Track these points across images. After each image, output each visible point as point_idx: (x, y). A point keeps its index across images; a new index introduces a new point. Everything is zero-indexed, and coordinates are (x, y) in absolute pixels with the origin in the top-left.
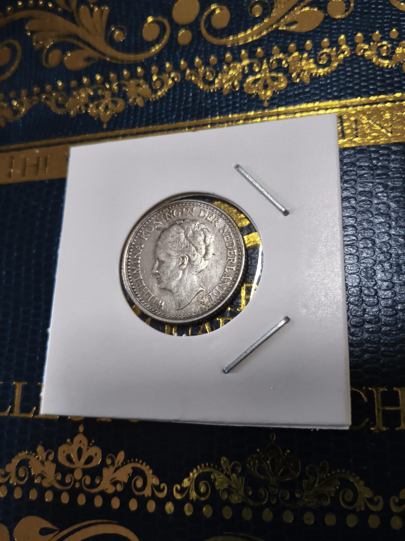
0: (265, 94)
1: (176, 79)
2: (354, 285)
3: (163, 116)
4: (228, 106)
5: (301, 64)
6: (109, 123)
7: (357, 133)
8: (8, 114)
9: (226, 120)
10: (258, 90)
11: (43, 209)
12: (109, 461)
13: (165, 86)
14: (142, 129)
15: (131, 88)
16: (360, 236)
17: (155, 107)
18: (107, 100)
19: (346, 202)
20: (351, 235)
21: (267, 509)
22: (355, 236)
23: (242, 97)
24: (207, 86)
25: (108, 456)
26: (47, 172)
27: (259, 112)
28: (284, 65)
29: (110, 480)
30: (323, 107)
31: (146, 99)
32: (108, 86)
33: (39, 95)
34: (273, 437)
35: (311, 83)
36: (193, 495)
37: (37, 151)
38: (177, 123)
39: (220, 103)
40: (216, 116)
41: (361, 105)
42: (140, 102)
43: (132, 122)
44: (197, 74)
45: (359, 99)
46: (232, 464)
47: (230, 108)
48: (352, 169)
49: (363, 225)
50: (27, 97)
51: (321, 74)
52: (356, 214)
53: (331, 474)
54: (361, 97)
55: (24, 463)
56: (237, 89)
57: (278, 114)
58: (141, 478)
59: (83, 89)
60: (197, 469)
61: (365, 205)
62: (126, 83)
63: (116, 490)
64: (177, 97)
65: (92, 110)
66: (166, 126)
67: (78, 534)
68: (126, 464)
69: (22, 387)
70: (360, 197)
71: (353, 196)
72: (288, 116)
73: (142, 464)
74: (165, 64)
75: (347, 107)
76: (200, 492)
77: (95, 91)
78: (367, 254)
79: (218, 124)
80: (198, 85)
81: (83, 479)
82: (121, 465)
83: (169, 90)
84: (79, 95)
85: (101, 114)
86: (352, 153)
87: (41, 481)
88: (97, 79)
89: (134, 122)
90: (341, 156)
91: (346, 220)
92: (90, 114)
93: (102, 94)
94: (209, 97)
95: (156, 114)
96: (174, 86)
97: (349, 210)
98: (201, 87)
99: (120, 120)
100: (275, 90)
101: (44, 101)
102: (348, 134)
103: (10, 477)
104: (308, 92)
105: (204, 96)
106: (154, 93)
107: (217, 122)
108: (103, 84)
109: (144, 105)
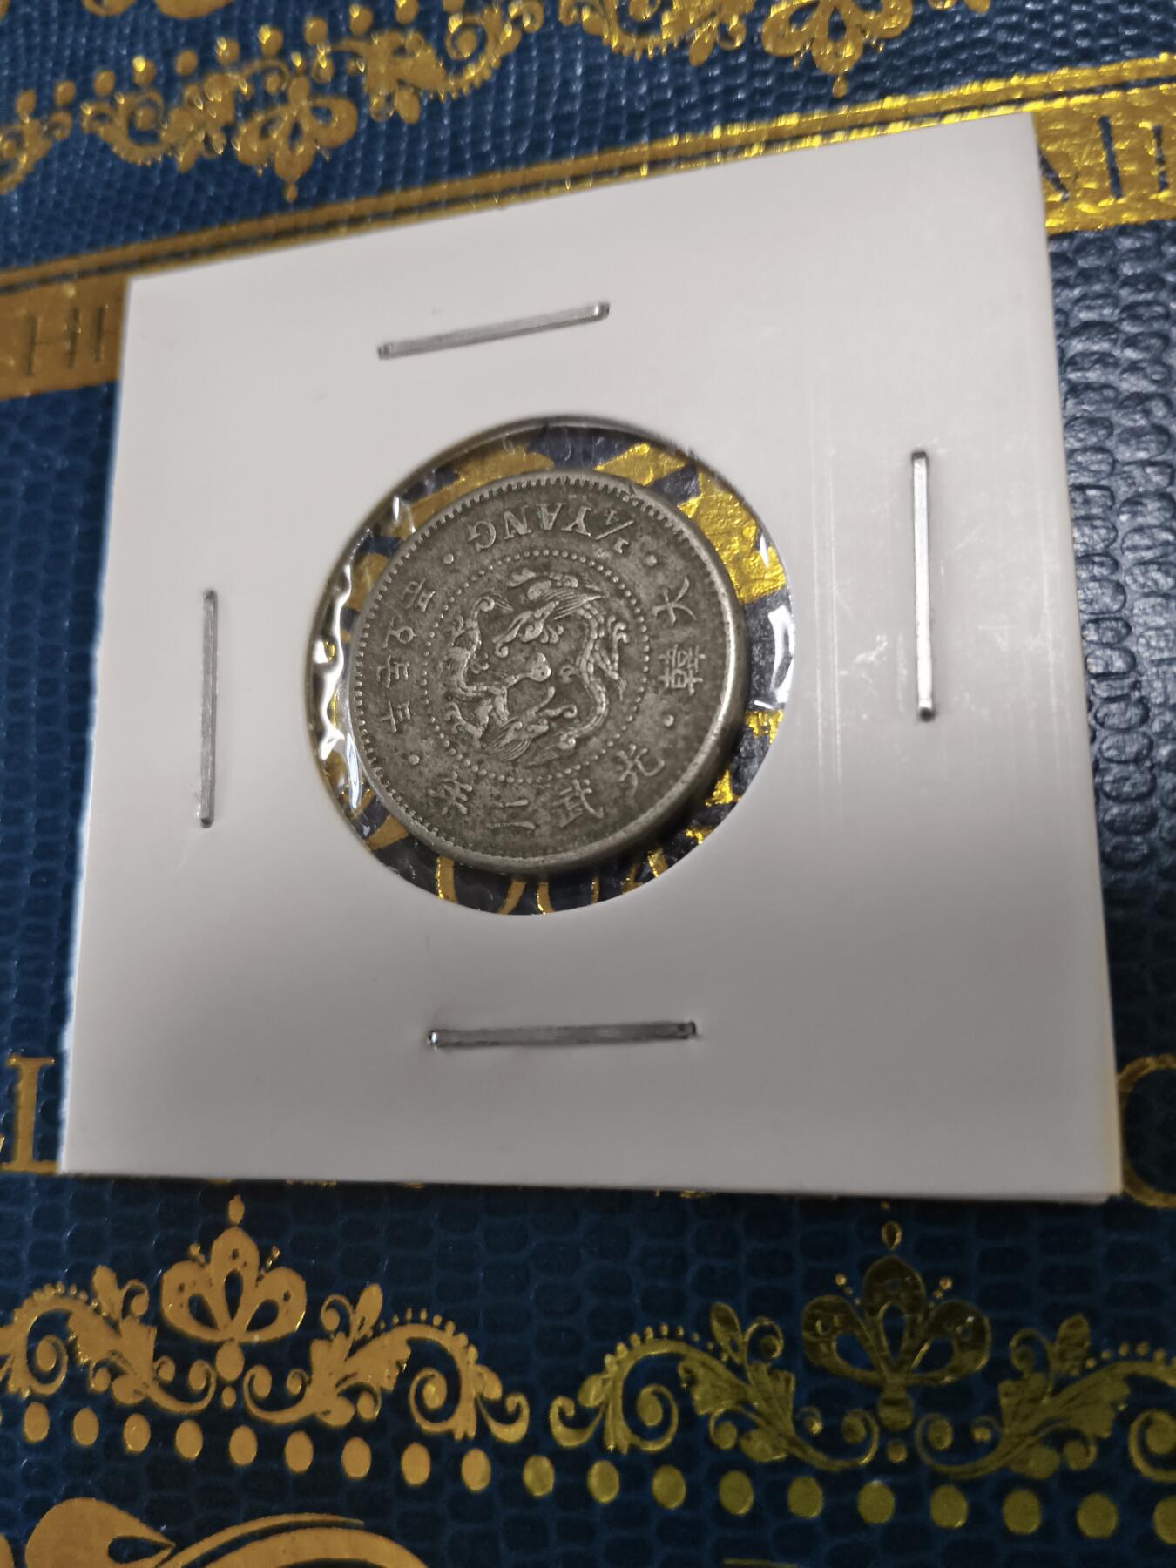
0: (836, 54)
1: (527, 23)
3: (487, 147)
4: (708, 100)
6: (302, 184)
7: (1163, 174)
9: (703, 149)
10: (812, 40)
12: (330, 1320)
13: (490, 47)
14: (416, 195)
15: (374, 59)
17: (456, 120)
18: (300, 104)
19: (1135, 413)
20: (1155, 527)
21: (876, 1483)
23: (757, 67)
24: (633, 40)
25: (327, 1302)
27: (817, 116)
29: (336, 1383)
30: (1041, 89)
31: (426, 93)
32: (298, 62)
33: (73, 108)
34: (892, 1238)
35: (995, 11)
36: (618, 1436)
37: (70, 291)
38: (535, 169)
39: (680, 91)
40: (665, 136)
42: (407, 108)
43: (380, 173)
44: (598, 2)
45: (1164, 57)
46: (751, 1330)
47: (715, 108)
48: (1150, 296)
50: (36, 114)
53: (1100, 1362)
54: (1174, 51)
55: (51, 1325)
56: (738, 44)
57: (883, 121)
58: (437, 1374)
59: (213, 79)
60: (629, 1346)
62: (360, 46)
63: (356, 1417)
64: (533, 81)
65: (247, 146)
66: (496, 179)
68: (388, 1328)
69: (40, 1073)
71: (1160, 391)
72: (919, 124)
73: (442, 1327)
75: (1123, 86)
76: (642, 1423)
77: (256, 80)
79: (674, 164)
80: (600, 38)
81: (247, 1379)
82: (370, 1334)
83: (505, 60)
84: (205, 99)
85: (277, 154)
86: (1148, 243)
87: (110, 1386)
88: (264, 42)
89: (389, 173)
90: (1111, 252)
91: (1137, 473)
92: (240, 157)
93: (279, 89)
94: (640, 75)
95: (462, 143)
96: (520, 44)
97: (1148, 437)
98: (615, 44)
99: (341, 169)
100: (871, 37)
101: (90, 125)
102: (1132, 177)
103: (9, 1370)
104: (985, 42)
105: (623, 73)
106: (451, 74)
107: (673, 154)
108: (283, 54)
109: (421, 115)
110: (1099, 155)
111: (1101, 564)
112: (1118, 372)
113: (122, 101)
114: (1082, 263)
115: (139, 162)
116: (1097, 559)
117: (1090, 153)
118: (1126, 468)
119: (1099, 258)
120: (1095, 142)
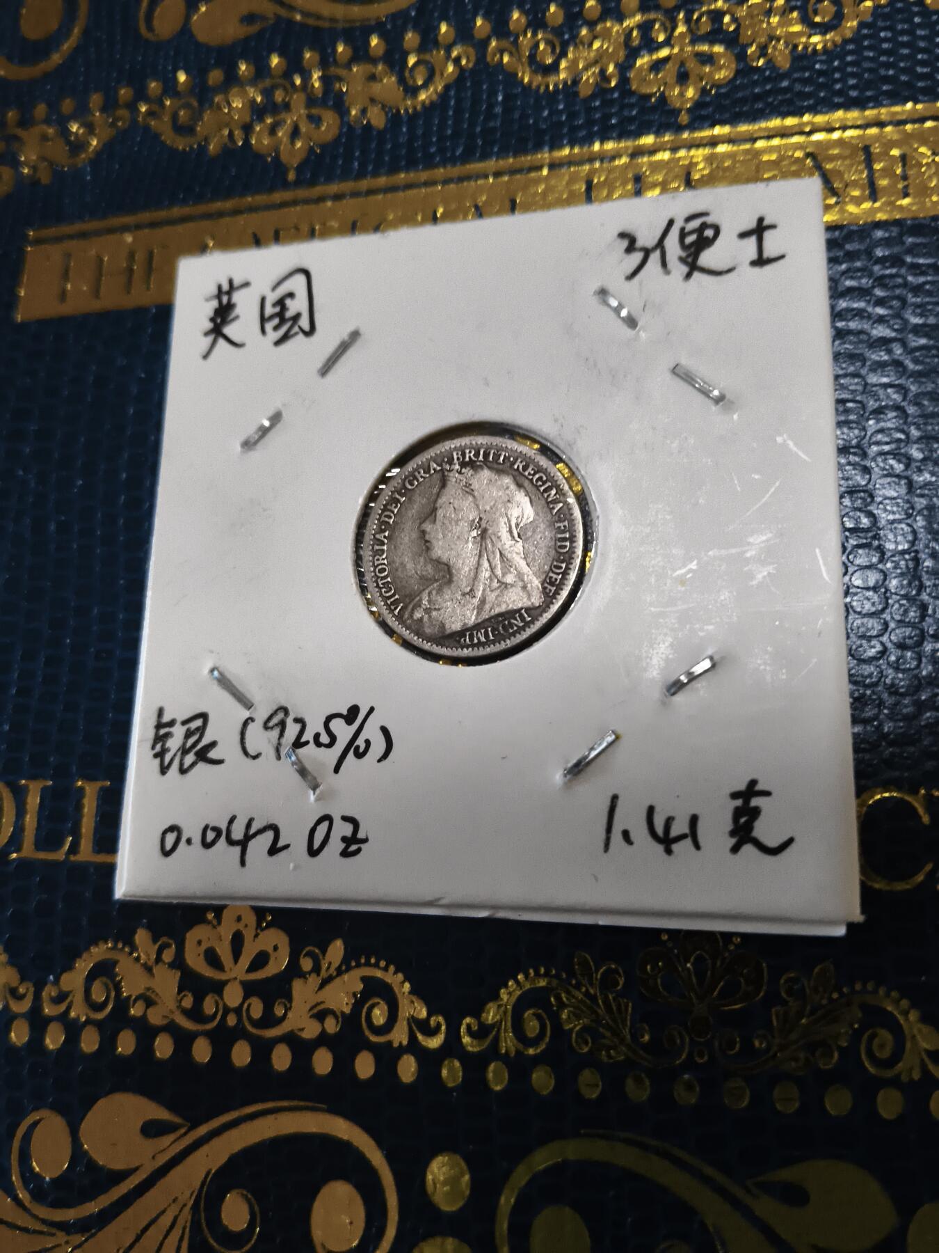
0: (682, 94)
1: (464, 62)
2: (900, 548)
5: (769, 23)
6: (300, 169)
7: (906, 187)
8: (59, 152)
9: (586, 157)
10: (665, 84)
11: (143, 376)
12: (306, 964)
13: (437, 78)
14: (382, 181)
15: (353, 82)
16: (915, 433)
17: (412, 129)
18: (298, 113)
19: (881, 351)
20: (892, 429)
21: (687, 1076)
22: (902, 431)
23: (626, 101)
24: (539, 78)
25: (304, 952)
26: (152, 286)
27: (668, 137)
28: (729, 25)
29: (308, 1008)
30: (823, 125)
31: (391, 108)
32: (298, 82)
33: (132, 107)
35: (793, 68)
36: (508, 1042)
37: (129, 239)
38: (468, 166)
39: (572, 115)
40: (561, 147)
41: (914, 121)
42: (377, 118)
43: (357, 165)
44: (515, 48)
45: (909, 105)
46: (602, 970)
47: (596, 129)
48: (894, 271)
49: (924, 405)
50: (104, 109)
51: (819, 47)
52: (903, 378)
53: (842, 994)
54: (916, 102)
55: (104, 970)
56: (613, 84)
57: (714, 142)
58: (382, 1002)
59: (235, 90)
60: (517, 982)
61: (927, 357)
62: (342, 72)
63: (324, 1032)
64: (467, 104)
65: (260, 139)
66: (440, 172)
67: (234, 1133)
68: (349, 969)
69: (98, 793)
70: (914, 338)
71: (899, 336)
72: (739, 145)
73: (386, 969)
74: (438, 28)
75: (881, 124)
76: (525, 1036)
77: (267, 93)
78: (933, 474)
79: (566, 167)
80: (517, 75)
81: (246, 1005)
82: (335, 974)
83: (447, 88)
84: (229, 105)
85: (282, 148)
86: (893, 234)
87: (146, 1011)
88: (273, 66)
89: (363, 166)
90: (868, 240)
91: (881, 392)
92: (254, 147)
93: (283, 100)
94: (544, 103)
95: (416, 145)
96: (458, 77)
97: (889, 368)
98: (526, 80)
99: (328, 160)
100: (707, 84)
101: (144, 119)
102: (884, 188)
103: (71, 1002)
104: (786, 90)
105: (532, 101)
106: (409, 94)
107: (565, 161)
108: (287, 75)
109: (386, 125)
110: (862, 172)
111: (855, 454)
112: (871, 322)
113: (168, 103)
114: (848, 247)
115: (181, 148)
116: (852, 450)
117: (856, 171)
118: (874, 389)
119: (860, 243)
120: (859, 163)
